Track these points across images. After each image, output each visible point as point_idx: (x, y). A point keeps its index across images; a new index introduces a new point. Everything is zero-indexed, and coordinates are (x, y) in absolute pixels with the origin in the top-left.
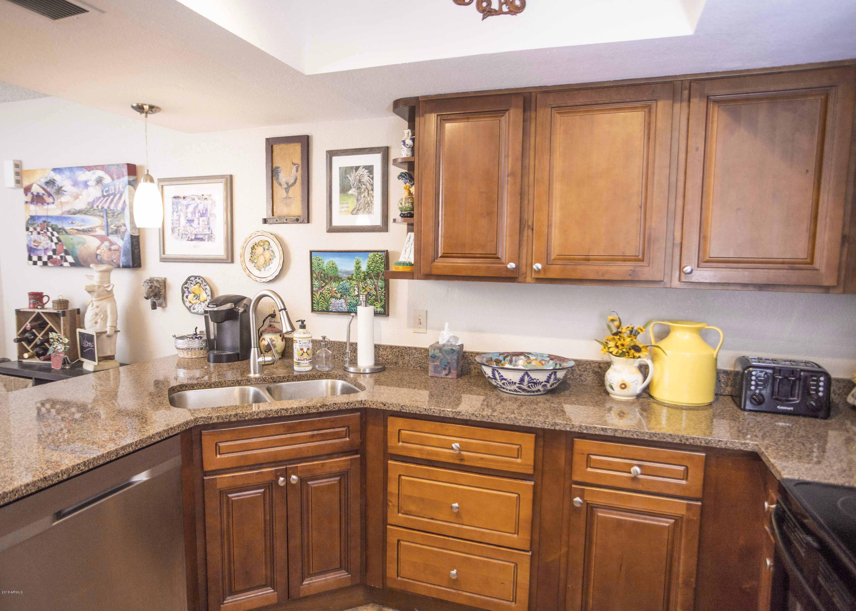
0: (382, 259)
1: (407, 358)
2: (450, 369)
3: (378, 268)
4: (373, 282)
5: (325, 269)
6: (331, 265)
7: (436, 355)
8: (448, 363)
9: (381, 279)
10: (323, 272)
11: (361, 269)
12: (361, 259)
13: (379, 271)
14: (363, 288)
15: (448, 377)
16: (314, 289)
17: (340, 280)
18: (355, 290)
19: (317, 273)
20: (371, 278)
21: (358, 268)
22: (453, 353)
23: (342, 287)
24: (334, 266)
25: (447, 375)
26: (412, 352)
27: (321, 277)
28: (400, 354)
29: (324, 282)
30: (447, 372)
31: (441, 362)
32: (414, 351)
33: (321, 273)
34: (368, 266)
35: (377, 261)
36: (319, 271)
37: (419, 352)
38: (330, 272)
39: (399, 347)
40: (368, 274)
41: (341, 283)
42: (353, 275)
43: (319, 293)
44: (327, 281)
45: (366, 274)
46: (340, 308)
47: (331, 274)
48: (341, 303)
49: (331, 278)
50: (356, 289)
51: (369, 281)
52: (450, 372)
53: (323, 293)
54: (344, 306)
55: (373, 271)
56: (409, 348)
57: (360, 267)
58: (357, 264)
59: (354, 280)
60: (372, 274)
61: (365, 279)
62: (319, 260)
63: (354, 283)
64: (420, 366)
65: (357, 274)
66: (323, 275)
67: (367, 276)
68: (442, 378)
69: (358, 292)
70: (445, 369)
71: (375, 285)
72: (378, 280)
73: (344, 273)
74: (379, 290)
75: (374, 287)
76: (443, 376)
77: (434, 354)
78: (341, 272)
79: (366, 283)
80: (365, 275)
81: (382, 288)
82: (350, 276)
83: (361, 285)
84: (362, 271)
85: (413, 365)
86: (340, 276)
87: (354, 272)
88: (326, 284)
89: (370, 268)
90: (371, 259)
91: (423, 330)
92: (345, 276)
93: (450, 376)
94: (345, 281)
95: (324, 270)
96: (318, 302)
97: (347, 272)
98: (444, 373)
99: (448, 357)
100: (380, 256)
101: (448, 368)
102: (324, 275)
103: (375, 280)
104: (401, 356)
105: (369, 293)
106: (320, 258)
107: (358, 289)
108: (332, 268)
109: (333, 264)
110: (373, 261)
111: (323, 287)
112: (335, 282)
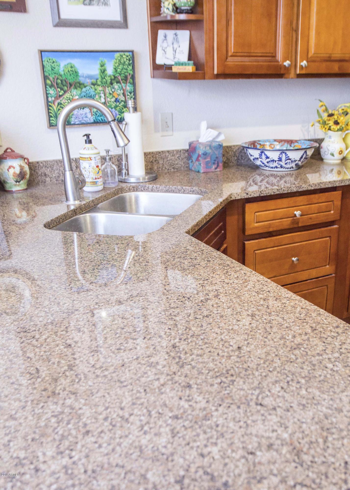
0: (130, 60)
1: (161, 162)
2: (218, 163)
3: (125, 71)
4: (120, 86)
5: (62, 73)
6: (70, 69)
7: (207, 152)
8: (217, 158)
9: (129, 82)
10: (60, 77)
11: (106, 72)
12: (106, 61)
13: (126, 74)
14: (110, 94)
15: (217, 170)
16: (50, 99)
17: (82, 86)
18: (100, 97)
19: (51, 79)
20: (118, 82)
21: (103, 71)
22: (220, 148)
23: (85, 94)
24: (73, 69)
25: (216, 169)
26: (165, 155)
27: (57, 84)
28: (155, 159)
29: (62, 89)
30: (216, 166)
31: (211, 158)
32: (167, 154)
33: (57, 79)
34: (115, 69)
35: (125, 62)
36: (53, 76)
37: (172, 155)
38: (69, 77)
39: (152, 153)
40: (115, 77)
41: (84, 89)
42: (97, 79)
43: (56, 104)
44: (65, 88)
45: (113, 77)
46: (85, 119)
47: (71, 79)
48: (86, 114)
49: (71, 85)
50: (103, 95)
51: (116, 86)
52: (218, 166)
53: (61, 104)
54: (89, 115)
55: (120, 75)
56: (162, 152)
57: (105, 70)
58: (102, 66)
59: (99, 85)
60: (120, 78)
61: (111, 84)
62: (53, 62)
63: (100, 88)
64: (173, 168)
65: (102, 78)
66: (59, 81)
67: (114, 80)
68: (212, 172)
69: (105, 99)
70: (214, 163)
71: (123, 90)
72: (126, 83)
73: (86, 77)
74: (128, 95)
75: (122, 92)
76: (213, 171)
77: (205, 152)
78: (83, 77)
79: (113, 88)
80: (111, 80)
81: (130, 93)
82: (94, 81)
83: (108, 90)
84: (108, 75)
85: (167, 167)
86: (82, 82)
87: (99, 77)
88: (65, 92)
89: (116, 71)
90: (118, 61)
91: (170, 133)
92: (88, 81)
93: (218, 170)
94: (88, 88)
95: (61, 76)
96: (56, 114)
97: (90, 77)
98: (214, 167)
99: (216, 153)
100: (127, 56)
101: (216, 162)
102: (62, 81)
103: (123, 84)
104: (155, 161)
105: (116, 99)
106: (54, 60)
107: (105, 95)
108: (71, 72)
109: (72, 67)
110: (120, 63)
111: (60, 96)
112: (76, 88)
